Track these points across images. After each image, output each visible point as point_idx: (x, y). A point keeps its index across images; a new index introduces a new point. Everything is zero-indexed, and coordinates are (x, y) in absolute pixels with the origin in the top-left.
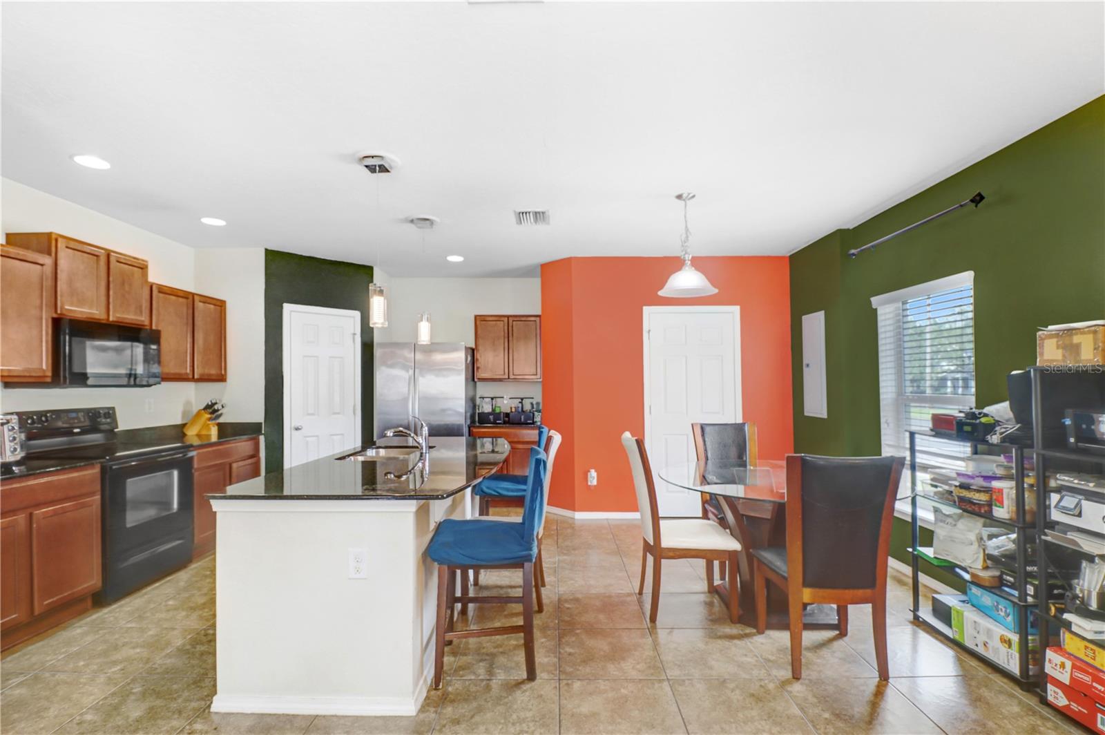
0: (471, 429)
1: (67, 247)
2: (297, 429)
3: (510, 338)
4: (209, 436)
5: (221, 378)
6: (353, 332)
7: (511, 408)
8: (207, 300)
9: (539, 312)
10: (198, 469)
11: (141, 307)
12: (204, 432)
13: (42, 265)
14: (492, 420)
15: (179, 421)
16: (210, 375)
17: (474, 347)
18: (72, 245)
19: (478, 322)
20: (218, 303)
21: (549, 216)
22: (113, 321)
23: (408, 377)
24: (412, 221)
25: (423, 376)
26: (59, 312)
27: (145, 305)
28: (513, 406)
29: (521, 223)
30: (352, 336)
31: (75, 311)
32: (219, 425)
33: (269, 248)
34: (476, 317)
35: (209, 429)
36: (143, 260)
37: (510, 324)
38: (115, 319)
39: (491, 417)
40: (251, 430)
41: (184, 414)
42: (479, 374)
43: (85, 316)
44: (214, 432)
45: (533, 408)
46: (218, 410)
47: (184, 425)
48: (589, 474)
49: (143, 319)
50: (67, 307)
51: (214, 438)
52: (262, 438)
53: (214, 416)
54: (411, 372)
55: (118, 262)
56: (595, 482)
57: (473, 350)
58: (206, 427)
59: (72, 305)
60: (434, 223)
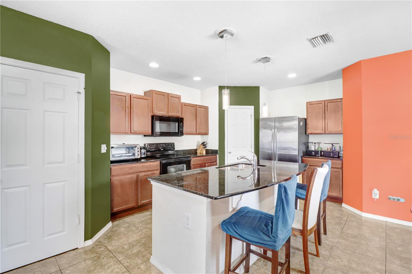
0: (303, 158)
1: (155, 94)
2: (230, 153)
3: (326, 112)
4: (203, 153)
5: (206, 134)
6: (251, 115)
7: (328, 149)
8: (201, 107)
9: (342, 97)
10: (193, 165)
11: (178, 111)
12: (201, 152)
13: (148, 100)
14: (314, 154)
15: (195, 148)
16: (202, 132)
17: (306, 118)
18: (157, 93)
19: (308, 106)
20: (205, 108)
21: (331, 37)
22: (169, 116)
23: (272, 133)
24: (260, 60)
25: (278, 132)
26: (153, 114)
27: (180, 110)
28: (329, 147)
29: (316, 46)
30: (251, 116)
31: (158, 113)
32: (206, 150)
33: (220, 86)
34: (307, 103)
35: (203, 151)
36: (179, 95)
37: (326, 105)
38: (170, 115)
39: (313, 153)
40: (214, 152)
41: (197, 145)
42: (309, 131)
43: (161, 115)
44: (204, 152)
45: (341, 149)
46: (205, 145)
47: (197, 149)
48: (373, 191)
49: (179, 114)
50: (155, 112)
51: (204, 154)
52: (218, 155)
53: (204, 147)
54: (273, 130)
55: (171, 97)
56: (377, 197)
57: (306, 119)
58: (202, 150)
59: (157, 111)
60: (271, 59)
